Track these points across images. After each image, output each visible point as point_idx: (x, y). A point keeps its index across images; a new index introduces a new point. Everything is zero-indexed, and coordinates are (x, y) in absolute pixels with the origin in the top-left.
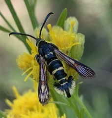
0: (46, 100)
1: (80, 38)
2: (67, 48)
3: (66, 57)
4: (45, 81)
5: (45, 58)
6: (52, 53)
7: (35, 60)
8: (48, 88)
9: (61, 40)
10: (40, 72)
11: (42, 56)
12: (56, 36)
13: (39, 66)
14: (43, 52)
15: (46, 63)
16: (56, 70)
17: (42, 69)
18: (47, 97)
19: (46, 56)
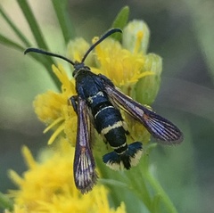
0: (89, 183)
1: (154, 63)
2: (128, 82)
3: (127, 102)
4: (86, 147)
5: (88, 103)
6: (101, 93)
7: (69, 104)
8: (92, 160)
9: (119, 66)
10: (79, 129)
11: (83, 98)
12: (108, 59)
13: (76, 118)
14: (84, 91)
15: (90, 112)
16: (110, 128)
17: (81, 124)
18: (89, 178)
19: (90, 98)
